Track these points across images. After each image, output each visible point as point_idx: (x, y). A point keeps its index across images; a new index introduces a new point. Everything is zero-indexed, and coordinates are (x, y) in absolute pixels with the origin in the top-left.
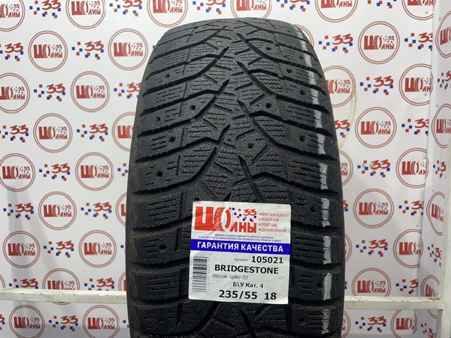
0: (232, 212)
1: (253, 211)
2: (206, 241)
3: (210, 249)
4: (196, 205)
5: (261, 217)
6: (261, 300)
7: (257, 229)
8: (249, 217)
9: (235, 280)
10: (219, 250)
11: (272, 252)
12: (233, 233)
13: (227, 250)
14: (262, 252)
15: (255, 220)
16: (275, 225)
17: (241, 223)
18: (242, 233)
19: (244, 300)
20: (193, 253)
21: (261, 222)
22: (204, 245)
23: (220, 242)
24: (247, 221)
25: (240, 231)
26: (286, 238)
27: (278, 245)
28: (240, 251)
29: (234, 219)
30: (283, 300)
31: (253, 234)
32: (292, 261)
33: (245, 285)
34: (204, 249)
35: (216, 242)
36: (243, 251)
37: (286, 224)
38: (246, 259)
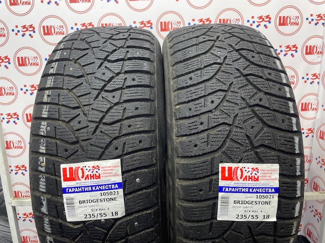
0: (244, 170)
1: (257, 168)
2: (228, 187)
3: (231, 192)
4: (221, 165)
5: (261, 172)
6: (260, 219)
7: (259, 179)
8: (254, 172)
9: (246, 209)
10: (236, 192)
11: (268, 193)
12: (245, 182)
13: (241, 192)
14: (262, 193)
15: (258, 174)
16: (270, 177)
17: (249, 176)
18: (250, 182)
19: (250, 219)
20: (220, 194)
21: (261, 175)
22: (227, 190)
23: (237, 187)
24: (253, 175)
25: (249, 180)
26: (276, 184)
27: (272, 188)
28: (249, 192)
29: (245, 174)
30: (273, 219)
31: (257, 182)
32: (279, 197)
33: (251, 211)
34: (227, 192)
35: (235, 188)
36: (251, 193)
37: (276, 176)
38: (252, 197)
